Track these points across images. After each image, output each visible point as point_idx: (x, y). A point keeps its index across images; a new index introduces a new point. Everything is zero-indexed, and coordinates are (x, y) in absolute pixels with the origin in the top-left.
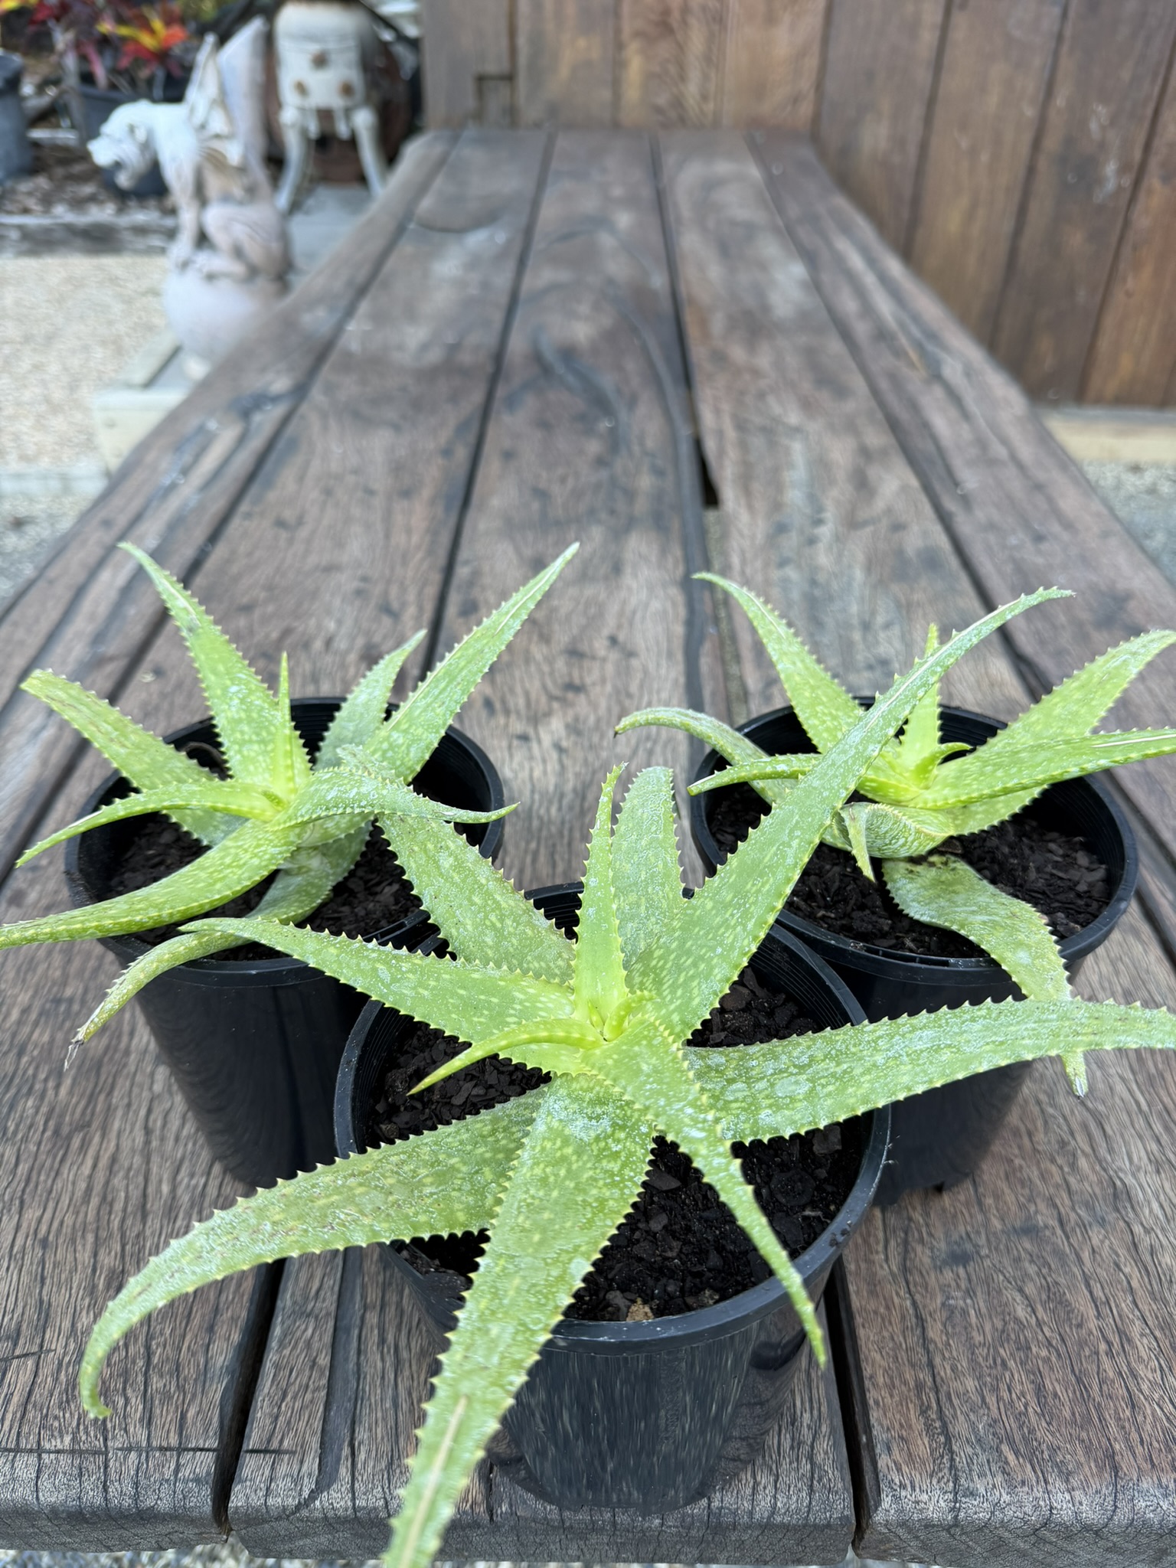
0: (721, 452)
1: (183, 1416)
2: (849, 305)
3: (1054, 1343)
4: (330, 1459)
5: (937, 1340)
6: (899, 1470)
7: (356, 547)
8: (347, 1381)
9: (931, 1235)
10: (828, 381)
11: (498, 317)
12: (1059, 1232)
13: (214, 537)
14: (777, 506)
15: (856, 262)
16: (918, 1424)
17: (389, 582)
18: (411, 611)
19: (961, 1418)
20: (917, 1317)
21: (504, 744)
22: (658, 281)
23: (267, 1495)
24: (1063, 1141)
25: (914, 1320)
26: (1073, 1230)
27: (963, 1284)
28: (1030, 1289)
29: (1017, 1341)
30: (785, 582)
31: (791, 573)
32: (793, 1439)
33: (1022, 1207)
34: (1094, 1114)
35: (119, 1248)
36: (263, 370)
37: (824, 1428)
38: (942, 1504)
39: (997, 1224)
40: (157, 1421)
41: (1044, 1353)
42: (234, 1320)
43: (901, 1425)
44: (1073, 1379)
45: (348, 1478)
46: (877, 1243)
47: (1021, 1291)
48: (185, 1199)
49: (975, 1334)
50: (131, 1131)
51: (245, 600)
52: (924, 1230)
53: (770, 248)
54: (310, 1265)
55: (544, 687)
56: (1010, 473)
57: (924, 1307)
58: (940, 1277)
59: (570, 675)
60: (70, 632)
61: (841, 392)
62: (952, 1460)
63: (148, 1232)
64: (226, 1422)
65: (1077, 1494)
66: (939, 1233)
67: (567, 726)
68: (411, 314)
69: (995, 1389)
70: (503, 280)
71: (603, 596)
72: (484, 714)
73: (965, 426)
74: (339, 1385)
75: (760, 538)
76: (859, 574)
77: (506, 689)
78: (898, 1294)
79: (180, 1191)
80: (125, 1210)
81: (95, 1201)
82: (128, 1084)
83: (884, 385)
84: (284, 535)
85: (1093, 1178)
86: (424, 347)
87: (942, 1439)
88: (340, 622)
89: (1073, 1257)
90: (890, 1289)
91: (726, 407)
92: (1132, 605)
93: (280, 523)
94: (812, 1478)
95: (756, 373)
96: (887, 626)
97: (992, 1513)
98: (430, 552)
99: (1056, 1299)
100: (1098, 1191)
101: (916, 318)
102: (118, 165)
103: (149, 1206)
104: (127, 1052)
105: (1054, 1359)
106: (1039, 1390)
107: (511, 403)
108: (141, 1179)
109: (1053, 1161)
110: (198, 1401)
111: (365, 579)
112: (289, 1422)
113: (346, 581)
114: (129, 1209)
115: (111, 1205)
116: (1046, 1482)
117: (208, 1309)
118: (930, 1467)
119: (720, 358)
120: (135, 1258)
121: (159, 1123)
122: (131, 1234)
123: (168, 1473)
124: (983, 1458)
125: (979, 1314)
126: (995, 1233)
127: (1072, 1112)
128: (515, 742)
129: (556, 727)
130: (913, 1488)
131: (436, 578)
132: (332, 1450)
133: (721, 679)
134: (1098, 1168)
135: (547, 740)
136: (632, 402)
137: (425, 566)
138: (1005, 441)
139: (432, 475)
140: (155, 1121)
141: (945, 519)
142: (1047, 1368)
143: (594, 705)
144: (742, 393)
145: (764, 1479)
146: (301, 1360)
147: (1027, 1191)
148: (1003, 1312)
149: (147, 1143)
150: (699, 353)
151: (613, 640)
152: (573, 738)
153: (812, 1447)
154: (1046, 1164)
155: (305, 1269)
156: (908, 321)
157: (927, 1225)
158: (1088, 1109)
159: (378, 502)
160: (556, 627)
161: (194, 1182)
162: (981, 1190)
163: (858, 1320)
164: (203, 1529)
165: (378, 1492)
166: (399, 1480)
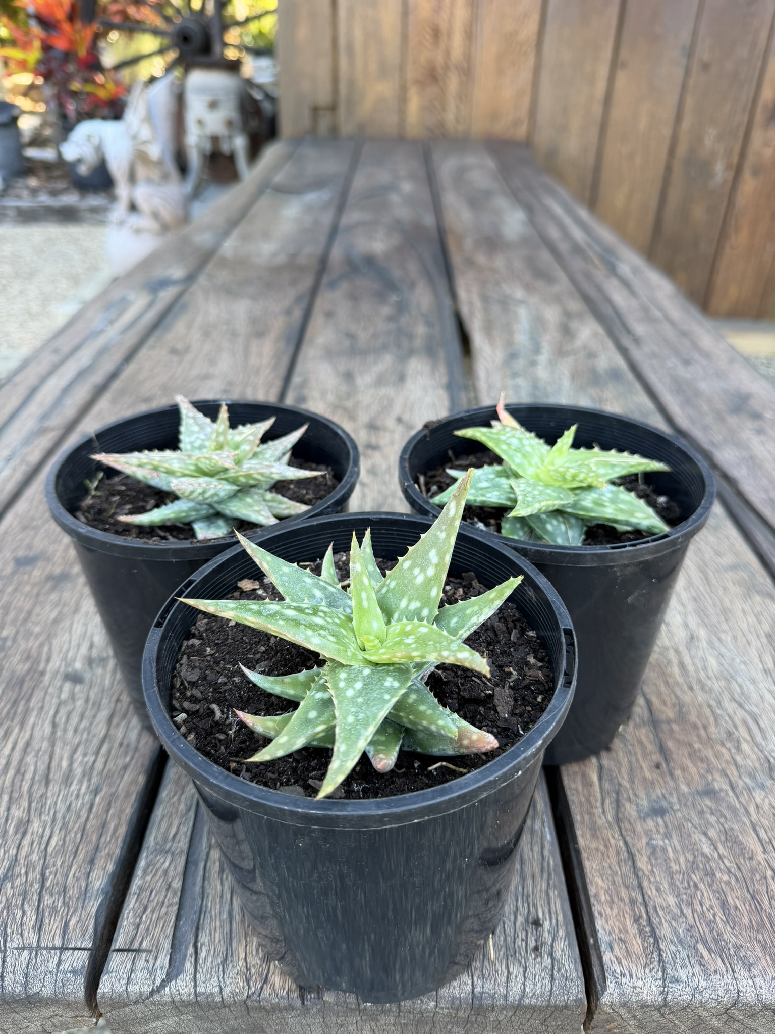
0: (472, 313)
1: (66, 925)
2: (554, 233)
3: (733, 870)
4: (178, 956)
5: (644, 868)
6: (620, 963)
7: (225, 365)
8: (194, 899)
9: (636, 795)
10: (541, 274)
11: (323, 239)
12: (731, 793)
13: (129, 357)
14: (509, 343)
15: (558, 210)
16: (633, 930)
17: (246, 385)
19: (665, 925)
20: (628, 852)
22: (429, 220)
23: (127, 984)
24: (729, 732)
25: (626, 855)
26: (742, 792)
27: (662, 830)
28: (712, 833)
29: (705, 869)
30: (516, 387)
31: (521, 381)
32: (537, 941)
33: (702, 776)
34: (751, 714)
35: (26, 804)
36: (168, 267)
37: (561, 933)
38: (655, 989)
39: (684, 788)
40: (46, 928)
41: (726, 878)
42: (109, 855)
43: (620, 931)
44: (749, 896)
45: (192, 970)
46: (596, 801)
47: (705, 834)
48: (78, 771)
49: (672, 864)
50: (42, 725)
51: (147, 395)
52: (631, 792)
53: (502, 202)
54: (170, 816)
56: (665, 327)
57: (634, 845)
58: (645, 826)
59: (369, 439)
60: (25, 414)
62: (660, 955)
63: (49, 794)
64: (99, 929)
65: (757, 980)
66: (642, 794)
67: (368, 470)
68: (266, 235)
69: (690, 904)
70: (327, 218)
71: (392, 394)
73: (633, 299)
74: (187, 903)
75: (499, 362)
76: (566, 383)
78: (613, 837)
79: (75, 765)
80: (33, 778)
81: (11, 772)
82: (43, 693)
83: (580, 277)
84: (175, 359)
85: (754, 757)
86: (274, 255)
87: (652, 940)
89: (742, 810)
90: (607, 833)
91: (475, 289)
92: (752, 401)
93: (174, 351)
94: (553, 969)
95: (494, 270)
97: (693, 995)
98: (275, 368)
99: (731, 839)
100: (757, 765)
101: (598, 241)
102: (79, 161)
103: (51, 776)
104: (43, 673)
105: (733, 882)
106: (724, 905)
107: (333, 285)
108: (47, 757)
109: (723, 745)
110: (78, 914)
111: (230, 384)
112: (148, 929)
113: (216, 384)
114: (37, 778)
115: (23, 775)
116: (733, 971)
117: (91, 847)
118: (643, 961)
119: (470, 262)
120: (38, 812)
121: (63, 720)
122: (36, 795)
123: (52, 966)
124: (684, 954)
125: (675, 850)
126: (683, 795)
127: (735, 713)
130: (631, 976)
131: (279, 383)
132: (180, 950)
134: (756, 750)
136: (412, 285)
137: (271, 377)
138: (661, 309)
139: (278, 325)
140: (60, 719)
141: (621, 351)
142: (728, 889)
143: (386, 458)
144: (485, 282)
145: (515, 970)
146: (160, 883)
147: (705, 766)
148: (693, 849)
149: (54, 732)
150: (456, 259)
151: (399, 420)
153: (552, 947)
154: (719, 747)
155: (166, 819)
156: (593, 243)
157: (633, 789)
158: (746, 711)
159: (240, 340)
160: (360, 413)
161: (86, 759)
162: (672, 764)
163: (584, 855)
164: (77, 1013)
165: (215, 981)
166: (231, 972)
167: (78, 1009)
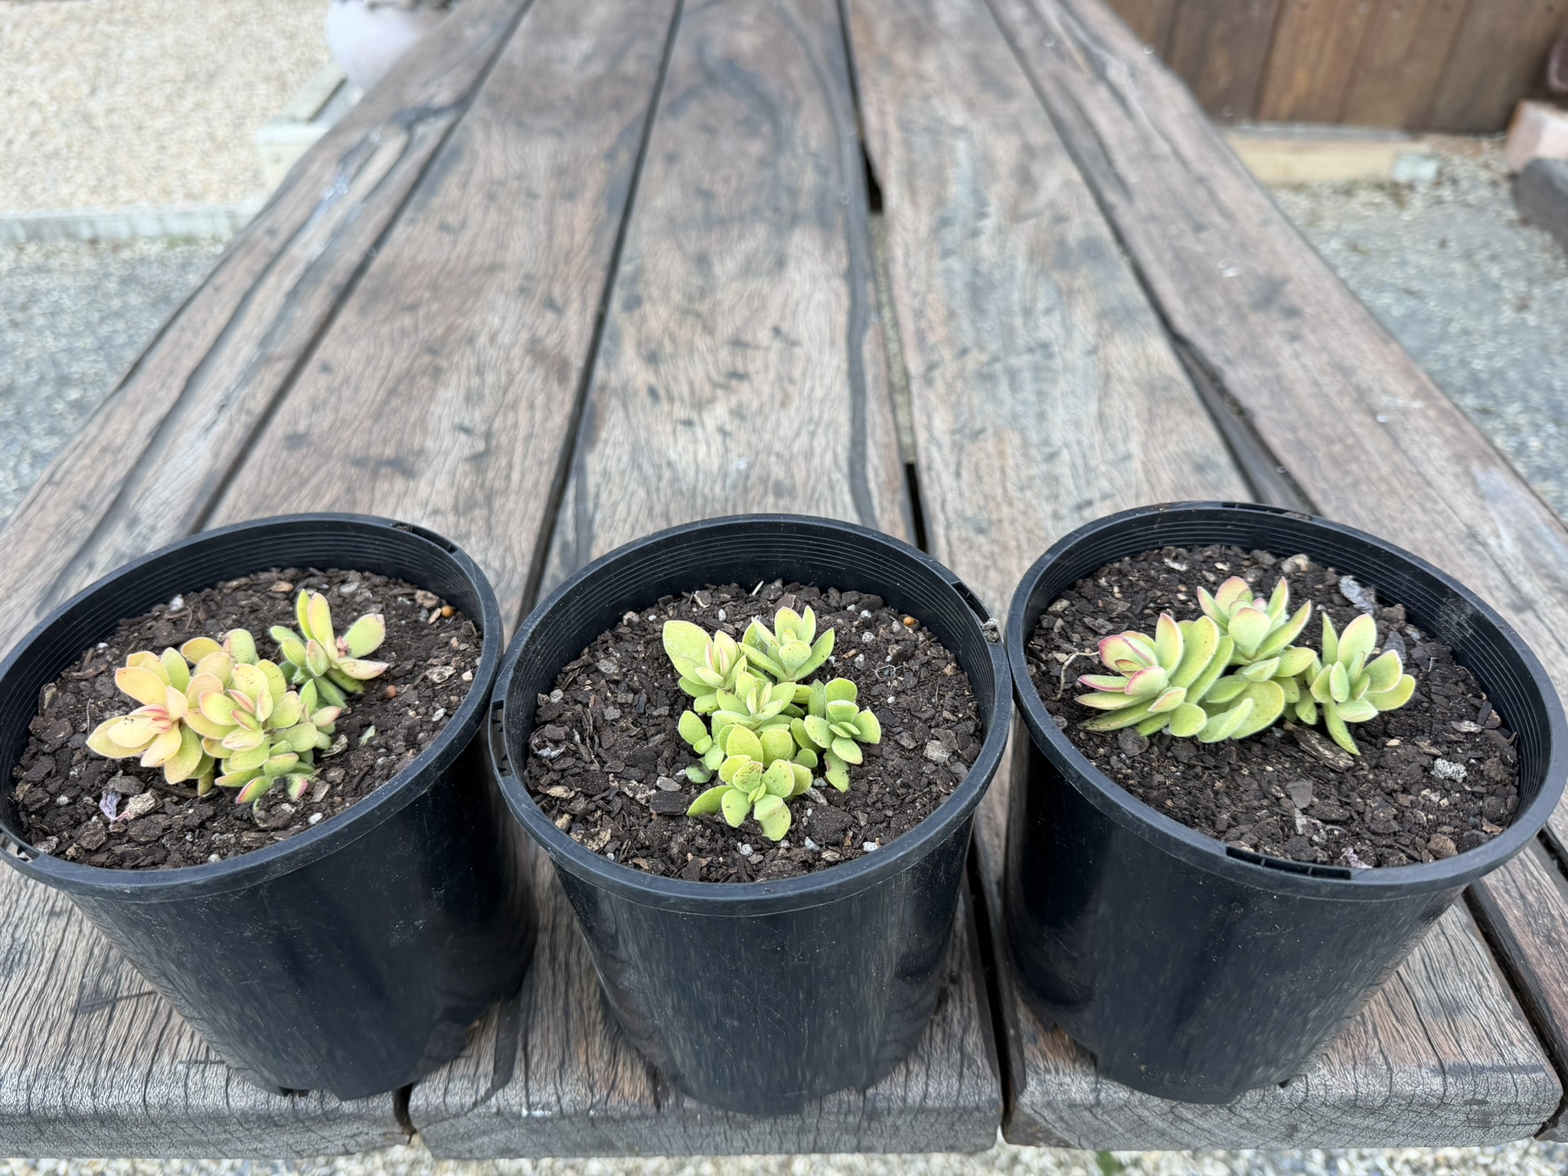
0: (886, 151)
4: (504, 1062)
6: (1043, 1056)
7: (520, 246)
10: (991, 82)
11: (662, 30)
13: (379, 242)
14: (940, 201)
17: (552, 279)
18: (575, 306)
21: (669, 428)
23: (445, 1094)
30: (949, 272)
31: (954, 263)
32: (944, 1033)
36: (425, 84)
37: (974, 1023)
38: (1084, 1085)
45: (522, 1077)
51: (409, 301)
55: (709, 377)
56: (1172, 168)
59: (734, 364)
60: (238, 334)
61: (1006, 94)
67: (732, 412)
68: (573, 27)
71: (766, 289)
72: (648, 401)
73: (1129, 124)
75: (923, 231)
76: (1021, 264)
77: (670, 378)
83: (1048, 87)
84: (447, 238)
86: (587, 59)
88: (503, 319)
91: (890, 109)
92: (1289, 287)
93: (444, 227)
94: (962, 1066)
95: (920, 77)
96: (1048, 311)
98: (594, 250)
101: (1082, 23)
107: (674, 109)
111: (528, 277)
113: (510, 280)
118: (1073, 1054)
119: (885, 63)
128: (680, 428)
129: (719, 413)
130: (1057, 1072)
131: (600, 275)
132: (507, 1054)
133: (883, 365)
135: (710, 423)
136: (797, 106)
137: (588, 263)
138: (1167, 138)
139: (594, 180)
141: (1106, 210)
143: (758, 392)
144: (906, 96)
145: (915, 1067)
150: (861, 58)
151: (777, 331)
152: (737, 422)
153: (962, 1040)
156: (1074, 24)
159: (541, 205)
160: (720, 320)
164: (385, 1130)
165: (550, 1088)
166: (570, 1078)
167: (386, 1125)
